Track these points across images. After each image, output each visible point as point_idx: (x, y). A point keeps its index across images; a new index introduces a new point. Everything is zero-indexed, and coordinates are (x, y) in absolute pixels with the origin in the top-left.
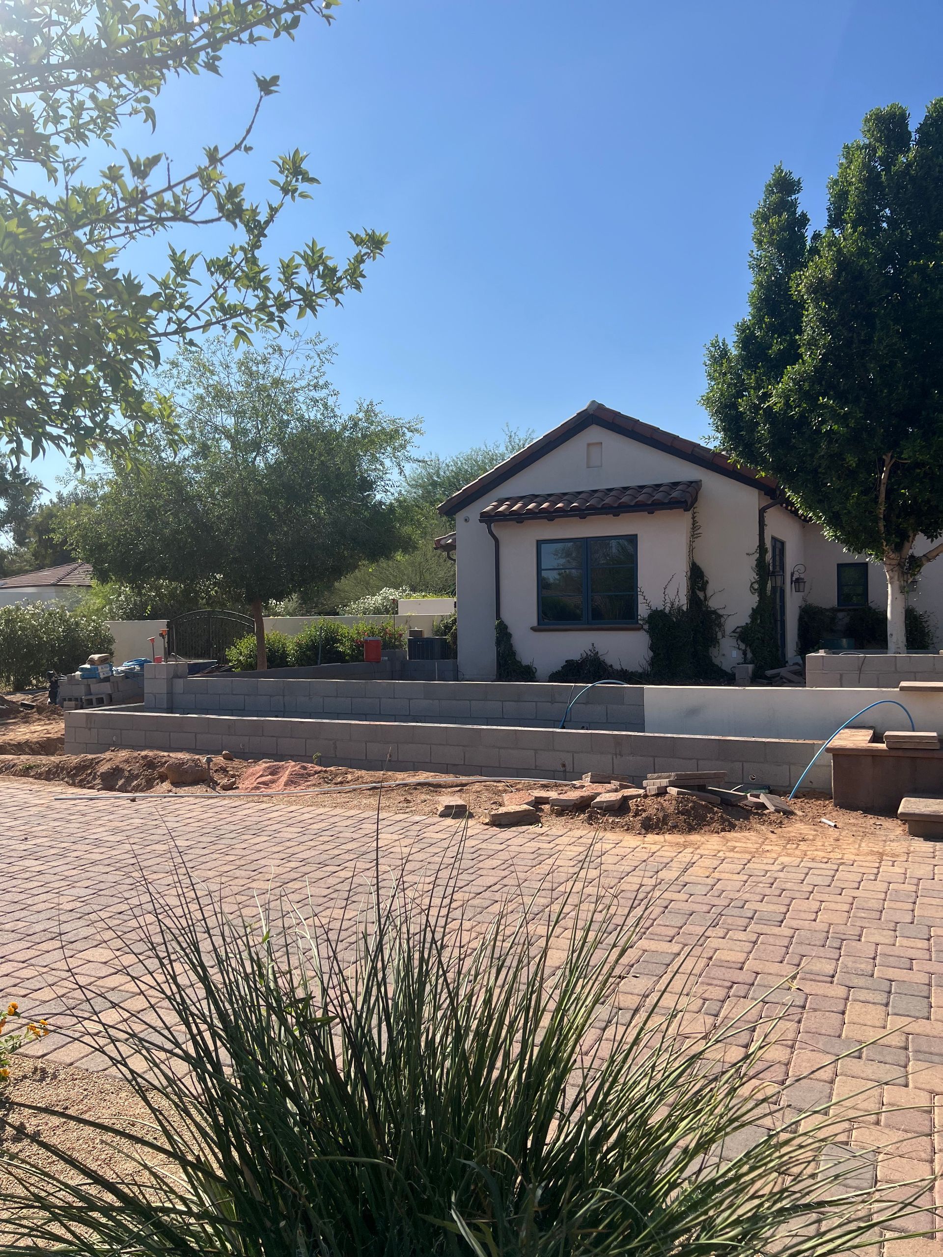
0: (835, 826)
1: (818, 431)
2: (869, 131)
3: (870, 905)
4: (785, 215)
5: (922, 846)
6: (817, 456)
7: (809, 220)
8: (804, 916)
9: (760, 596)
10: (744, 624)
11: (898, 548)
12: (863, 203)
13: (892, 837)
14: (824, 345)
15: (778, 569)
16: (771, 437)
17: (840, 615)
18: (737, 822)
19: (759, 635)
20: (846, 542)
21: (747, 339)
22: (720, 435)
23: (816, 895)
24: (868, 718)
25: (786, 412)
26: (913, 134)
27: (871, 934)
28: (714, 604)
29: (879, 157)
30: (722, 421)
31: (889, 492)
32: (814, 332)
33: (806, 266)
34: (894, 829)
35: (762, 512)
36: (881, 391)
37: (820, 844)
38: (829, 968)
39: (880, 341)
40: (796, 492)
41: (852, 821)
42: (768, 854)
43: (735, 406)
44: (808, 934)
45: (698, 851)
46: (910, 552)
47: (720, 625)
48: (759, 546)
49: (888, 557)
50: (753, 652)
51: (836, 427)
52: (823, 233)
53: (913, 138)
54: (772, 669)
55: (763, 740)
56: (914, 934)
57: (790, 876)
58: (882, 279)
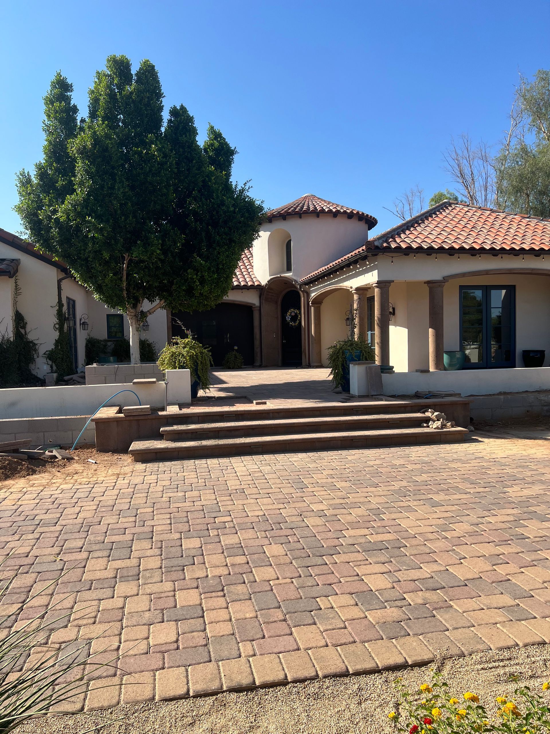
0: (96, 463)
1: (87, 236)
2: (110, 67)
3: (108, 504)
4: (63, 104)
5: (140, 466)
6: (87, 251)
7: (78, 110)
8: (70, 517)
9: (60, 332)
10: (50, 349)
11: (135, 306)
12: (108, 108)
13: (126, 464)
14: (88, 186)
15: (71, 316)
16: (60, 237)
17: (109, 344)
18: (37, 469)
19: (60, 356)
20: (107, 302)
21: (42, 174)
22: (29, 232)
23: (79, 504)
24: (116, 400)
25: (67, 223)
26: (134, 76)
27: (106, 519)
28: (31, 337)
29: (116, 84)
30: (29, 223)
31: (128, 275)
32: (82, 177)
33: (76, 137)
34: (127, 459)
35: (59, 282)
36: (121, 218)
37: (86, 474)
38: (80, 544)
39: (119, 189)
40: (77, 271)
41: (106, 458)
42: (54, 485)
43: (36, 215)
44: (71, 527)
45: (10, 490)
46: (141, 309)
47: (35, 350)
48: (58, 302)
49: (129, 311)
50: (56, 365)
51: (96, 235)
52: (87, 120)
53: (134, 78)
54: (68, 375)
55: (56, 418)
56: (129, 515)
57: (65, 495)
58: (119, 154)
